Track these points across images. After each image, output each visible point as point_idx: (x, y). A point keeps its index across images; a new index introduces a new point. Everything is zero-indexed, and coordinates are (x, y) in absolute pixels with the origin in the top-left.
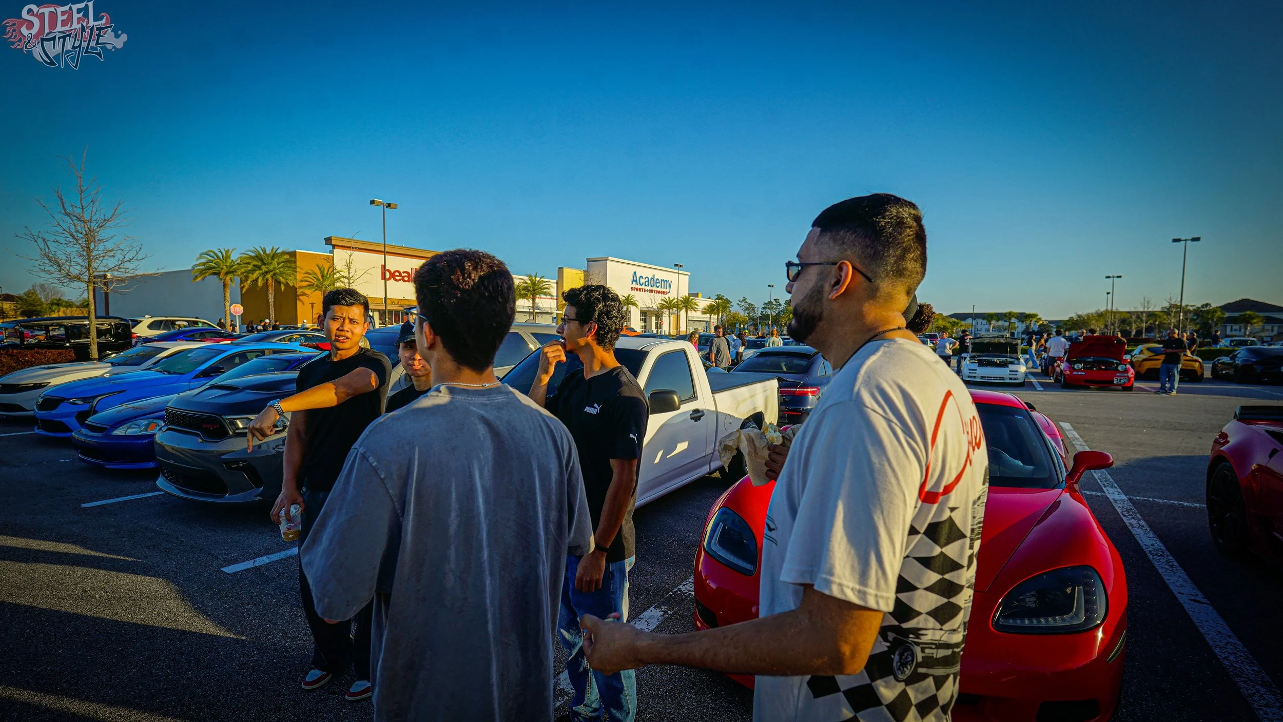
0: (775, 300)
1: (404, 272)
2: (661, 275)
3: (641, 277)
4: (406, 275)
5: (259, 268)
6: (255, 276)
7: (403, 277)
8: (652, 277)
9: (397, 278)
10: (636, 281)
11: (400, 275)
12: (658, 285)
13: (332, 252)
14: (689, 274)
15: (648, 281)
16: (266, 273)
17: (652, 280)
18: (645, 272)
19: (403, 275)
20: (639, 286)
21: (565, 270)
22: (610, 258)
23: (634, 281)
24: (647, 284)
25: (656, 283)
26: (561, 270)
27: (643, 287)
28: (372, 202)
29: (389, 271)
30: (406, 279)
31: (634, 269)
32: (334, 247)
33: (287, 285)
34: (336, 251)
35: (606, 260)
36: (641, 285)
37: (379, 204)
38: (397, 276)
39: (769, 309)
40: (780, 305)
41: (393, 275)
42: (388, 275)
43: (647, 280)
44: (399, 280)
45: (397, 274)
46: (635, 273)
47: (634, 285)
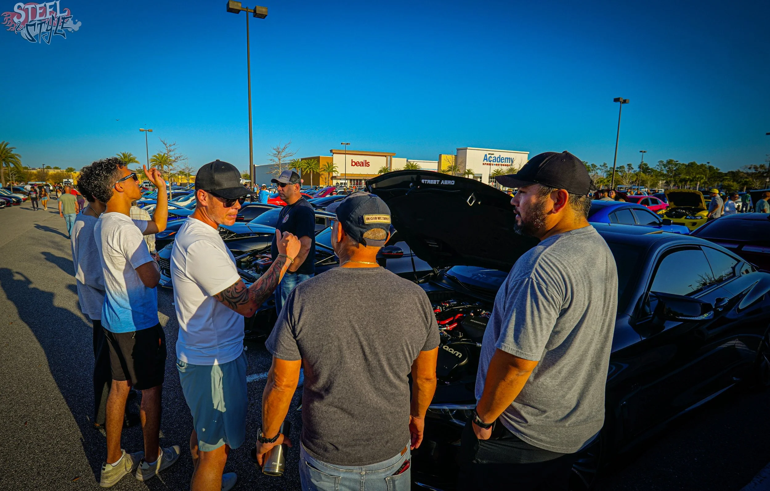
1: (360, 162)
2: (505, 155)
3: (490, 157)
5: (308, 167)
6: (307, 170)
8: (498, 156)
10: (487, 159)
11: (359, 164)
12: (502, 161)
13: (332, 156)
14: (528, 153)
15: (495, 159)
16: (310, 169)
17: (498, 159)
20: (488, 162)
21: (442, 156)
22: (468, 148)
23: (485, 159)
24: (494, 160)
25: (502, 160)
26: (440, 155)
27: (492, 162)
28: (342, 144)
29: (354, 162)
30: (361, 165)
31: (486, 153)
32: (333, 153)
33: (316, 172)
34: (334, 155)
35: (466, 149)
37: (344, 144)
39: (620, 171)
41: (356, 164)
42: (354, 164)
44: (359, 166)
46: (486, 155)
47: (485, 162)
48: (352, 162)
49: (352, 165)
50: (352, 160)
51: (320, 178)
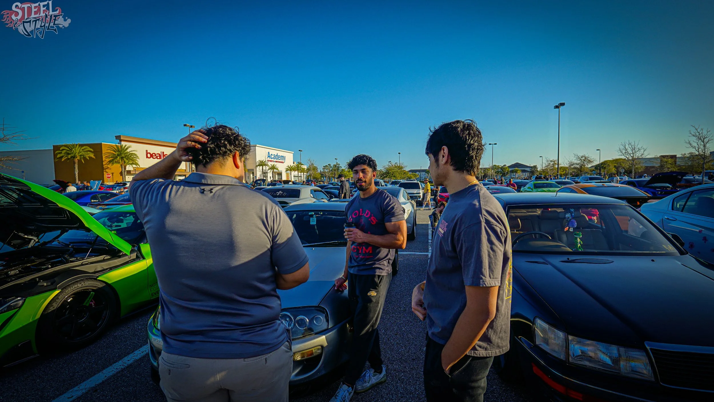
0: (329, 164)
1: (157, 154)
2: (281, 153)
3: (272, 154)
4: (158, 155)
7: (157, 157)
8: (277, 154)
9: (154, 157)
10: (269, 156)
11: (155, 155)
12: (279, 158)
14: (293, 152)
17: (277, 156)
18: (274, 152)
19: (157, 155)
20: (271, 159)
22: (257, 145)
23: (268, 157)
24: (274, 158)
27: (273, 160)
28: (185, 125)
29: (150, 153)
30: (158, 157)
31: (268, 150)
32: (121, 141)
35: (255, 146)
36: (272, 159)
38: (154, 156)
40: (331, 167)
41: (152, 156)
42: (149, 155)
43: (274, 156)
44: (155, 158)
45: (154, 155)
46: (269, 152)
47: (269, 159)
48: (147, 153)
49: (147, 157)
50: (147, 151)
51: (104, 173)
